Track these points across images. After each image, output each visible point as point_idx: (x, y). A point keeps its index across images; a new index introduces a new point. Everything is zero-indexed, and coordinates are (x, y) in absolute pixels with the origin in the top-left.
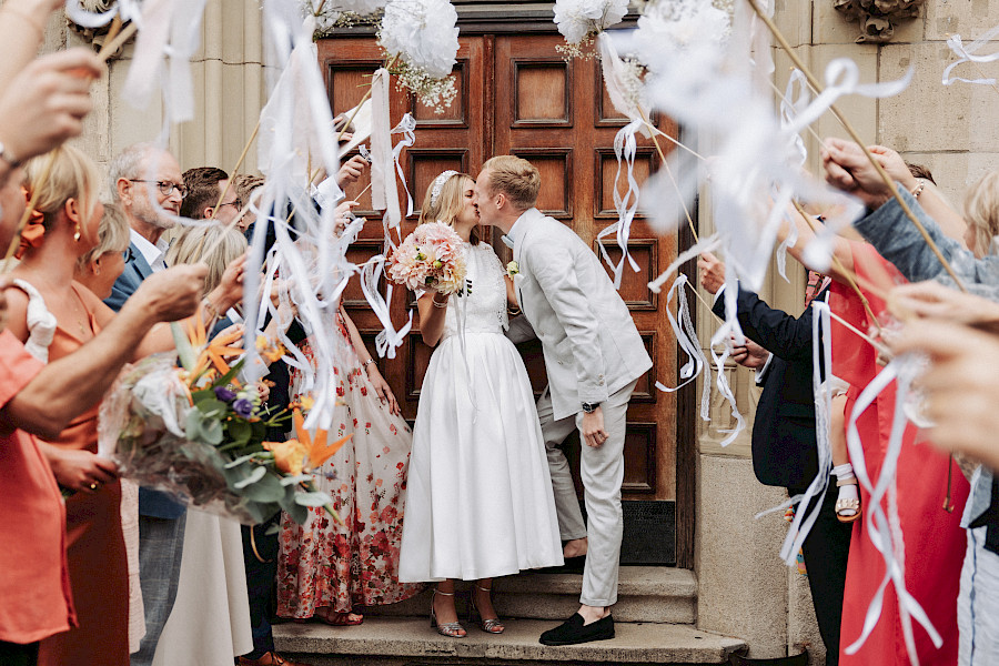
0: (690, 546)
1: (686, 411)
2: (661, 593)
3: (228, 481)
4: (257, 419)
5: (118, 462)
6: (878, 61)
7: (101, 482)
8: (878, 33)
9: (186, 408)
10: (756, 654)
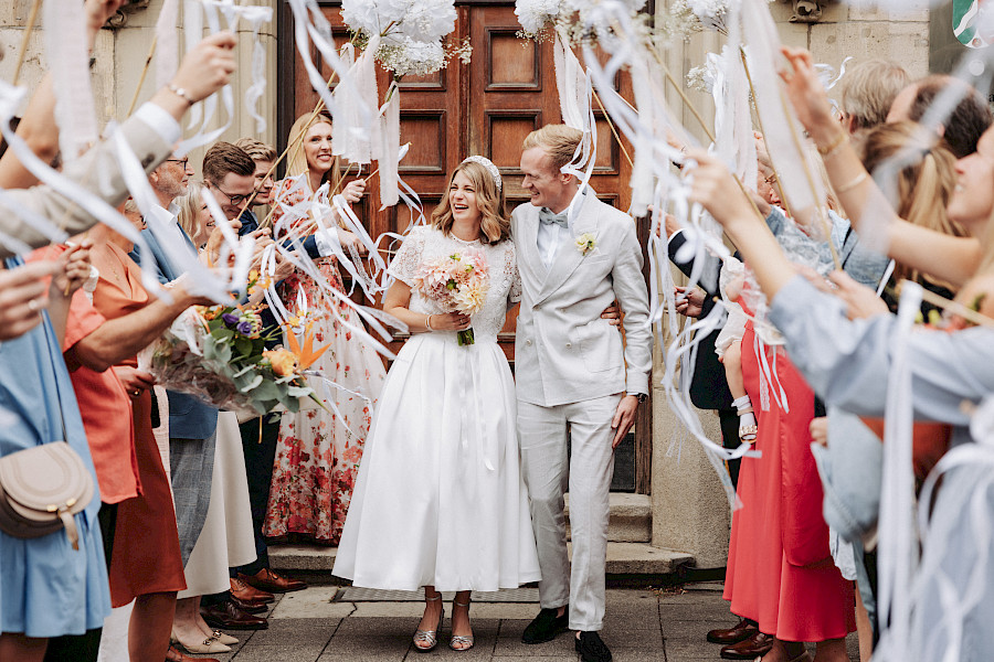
0: (648, 474)
2: (620, 515)
3: (237, 386)
4: (257, 335)
5: (154, 375)
6: (809, 38)
7: (142, 389)
8: (808, 14)
9: (203, 335)
10: (701, 565)
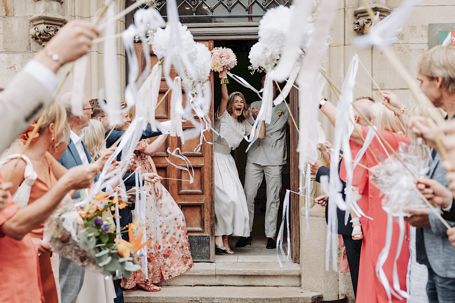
0: (298, 254)
1: (295, 197)
2: (286, 274)
3: (97, 261)
5: (51, 246)
6: (372, 52)
7: (43, 253)
9: (81, 230)
10: (325, 299)
